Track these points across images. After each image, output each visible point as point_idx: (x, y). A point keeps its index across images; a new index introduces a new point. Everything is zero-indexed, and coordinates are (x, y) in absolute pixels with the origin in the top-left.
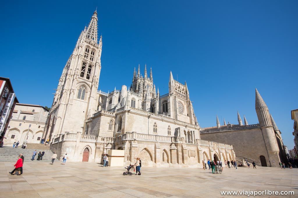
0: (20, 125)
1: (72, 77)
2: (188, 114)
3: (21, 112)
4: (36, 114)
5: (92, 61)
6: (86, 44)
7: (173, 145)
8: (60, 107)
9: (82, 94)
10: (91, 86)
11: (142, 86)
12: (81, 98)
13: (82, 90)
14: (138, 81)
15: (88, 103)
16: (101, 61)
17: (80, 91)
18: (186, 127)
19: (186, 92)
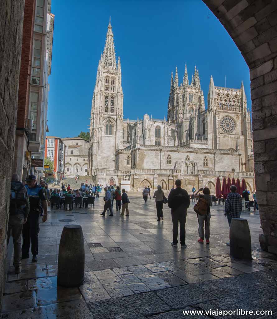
0: (71, 159)
1: (98, 115)
2: (242, 132)
3: (69, 147)
4: (80, 147)
5: (114, 92)
6: (105, 75)
7: (170, 176)
8: (94, 145)
9: (109, 129)
10: (116, 119)
11: (181, 100)
12: (109, 133)
13: (109, 126)
14: (176, 92)
15: (116, 137)
16: (122, 88)
17: (107, 126)
18: (214, 155)
19: (242, 99)
